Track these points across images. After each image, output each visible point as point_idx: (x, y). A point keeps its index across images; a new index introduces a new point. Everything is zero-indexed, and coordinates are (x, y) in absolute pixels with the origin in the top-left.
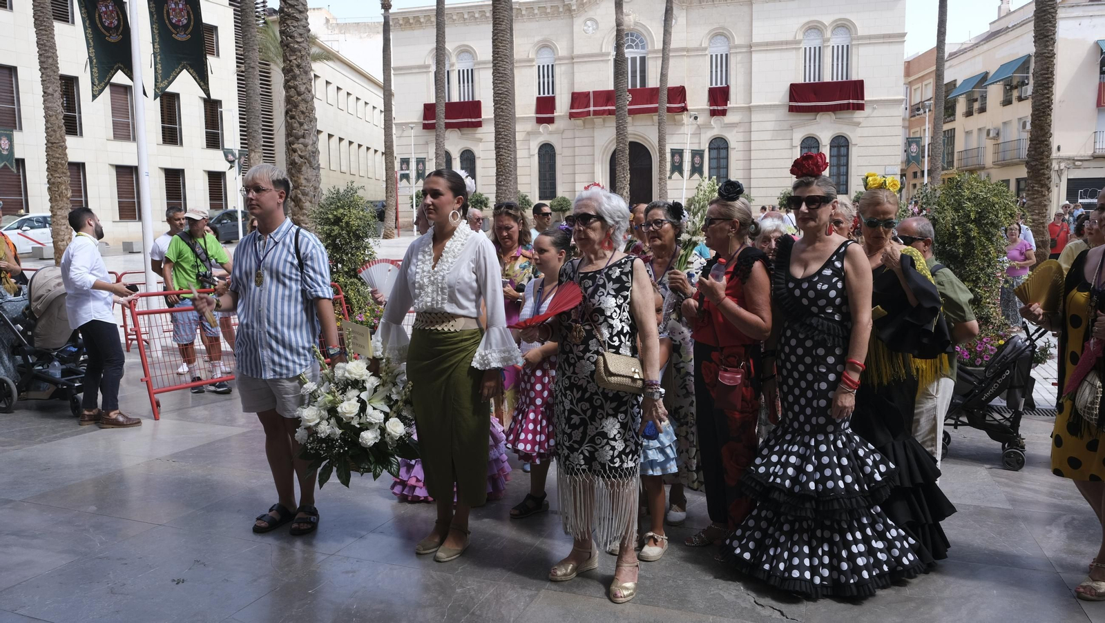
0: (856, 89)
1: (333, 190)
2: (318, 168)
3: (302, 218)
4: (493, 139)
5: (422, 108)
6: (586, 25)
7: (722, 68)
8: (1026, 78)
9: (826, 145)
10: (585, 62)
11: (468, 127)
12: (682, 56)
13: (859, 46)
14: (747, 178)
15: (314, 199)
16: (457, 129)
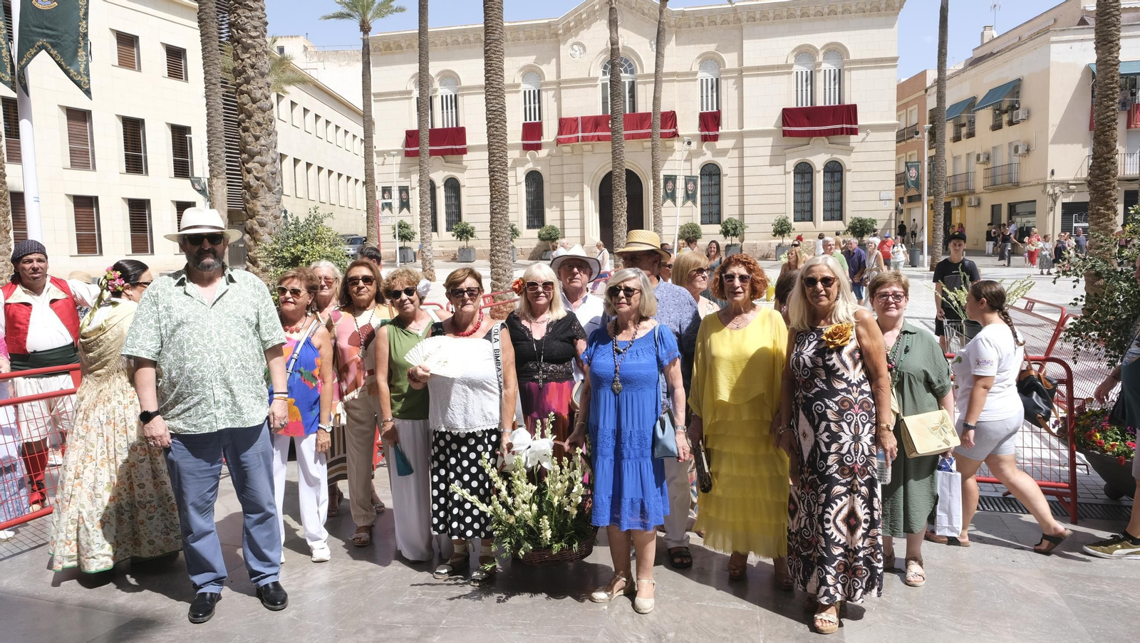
0: (849, 113)
2: (281, 192)
4: (487, 162)
5: (404, 135)
6: (573, 49)
7: (712, 92)
8: (1017, 102)
9: (819, 172)
10: (573, 87)
11: (453, 154)
12: (674, 81)
13: (850, 70)
14: (742, 205)
15: (273, 232)
16: (440, 157)
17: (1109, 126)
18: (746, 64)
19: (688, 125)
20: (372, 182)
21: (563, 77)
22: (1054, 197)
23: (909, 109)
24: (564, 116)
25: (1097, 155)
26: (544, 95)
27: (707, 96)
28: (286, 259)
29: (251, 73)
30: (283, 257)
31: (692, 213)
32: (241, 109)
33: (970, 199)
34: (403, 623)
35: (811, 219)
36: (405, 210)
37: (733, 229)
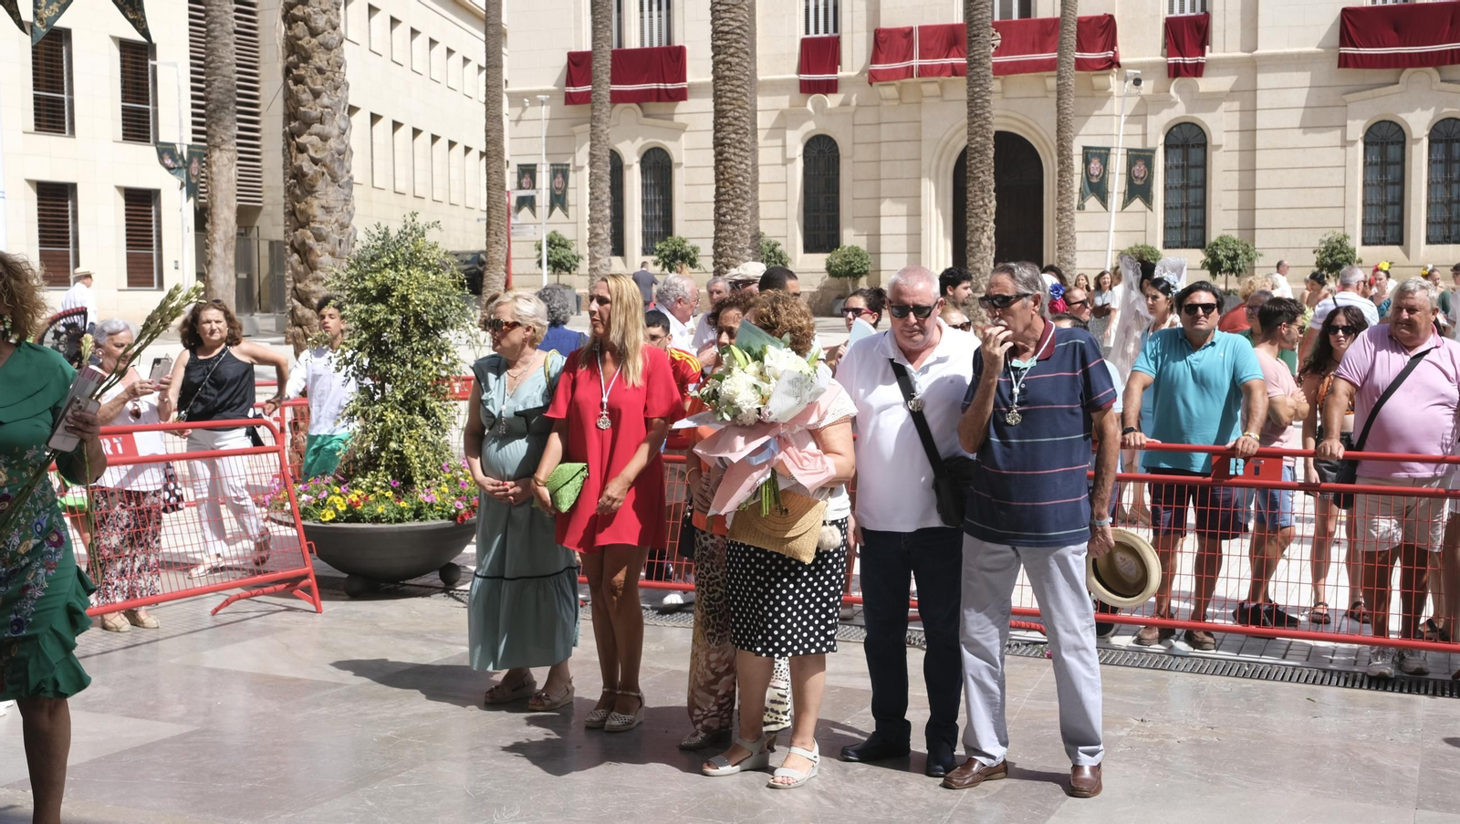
1: (375, 232)
2: (350, 183)
3: (313, 287)
4: (711, 126)
5: (564, 60)
9: (1419, 140)
11: (659, 100)
14: (1248, 209)
15: (338, 249)
16: (634, 105)
19: (1141, 44)
20: (500, 154)
24: (886, 23)
28: (369, 291)
30: (365, 288)
31: (1149, 224)
35: (1400, 240)
36: (557, 210)
37: (1228, 258)
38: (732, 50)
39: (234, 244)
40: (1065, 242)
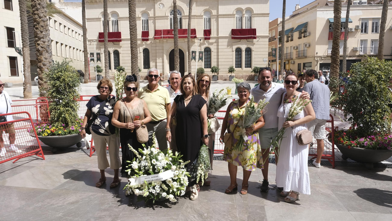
0: (253, 31)
2: (51, 53)
5: (98, 34)
6: (160, 6)
7: (208, 23)
8: (306, 30)
9: (244, 51)
10: (160, 19)
11: (116, 42)
12: (195, 18)
13: (254, 17)
14: (218, 62)
15: (49, 68)
16: (112, 42)
17: (337, 38)
18: (220, 13)
19: (200, 34)
20: (87, 51)
21: (156, 15)
22: (317, 61)
23: (272, 31)
24: (157, 29)
25: (334, 47)
26: (149, 21)
27: (206, 24)
28: (54, 78)
29: (38, 6)
30: (53, 77)
31: (202, 64)
32: (35, 20)
33: (291, 61)
34: (105, 216)
35: (241, 67)
36: (99, 61)
37: (215, 70)
38: (134, 29)
39: (30, 67)
40: (190, 67)
